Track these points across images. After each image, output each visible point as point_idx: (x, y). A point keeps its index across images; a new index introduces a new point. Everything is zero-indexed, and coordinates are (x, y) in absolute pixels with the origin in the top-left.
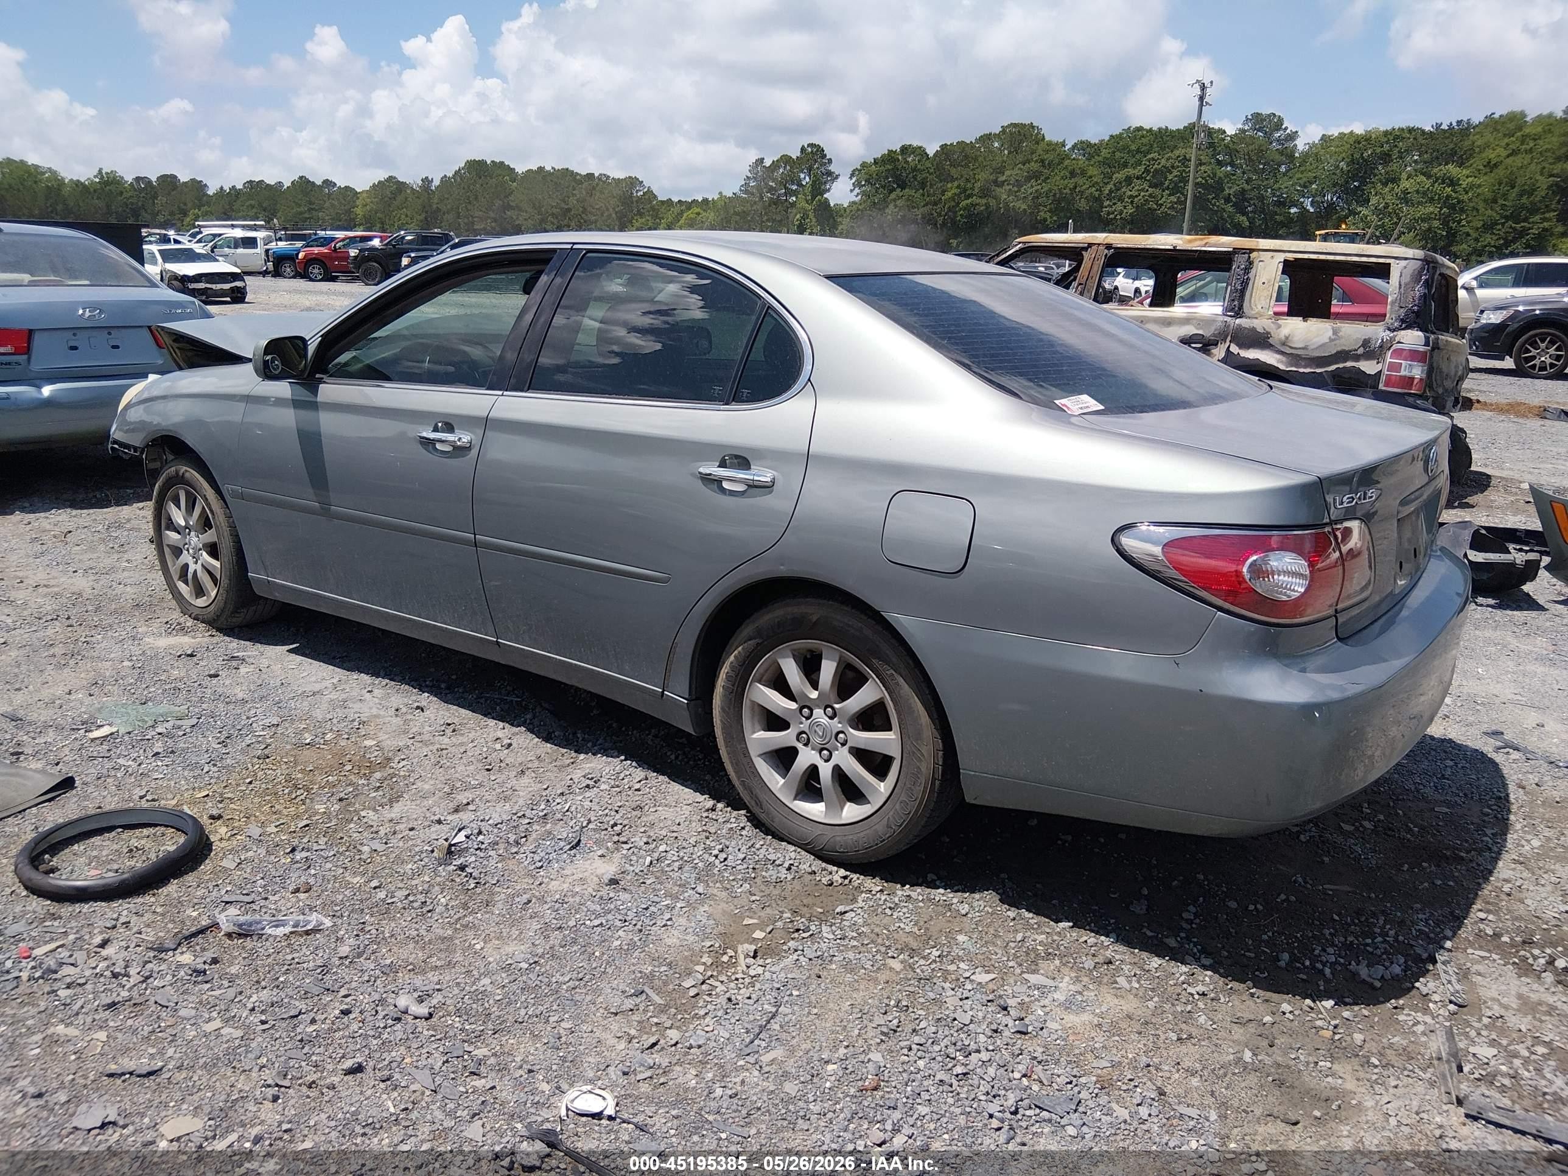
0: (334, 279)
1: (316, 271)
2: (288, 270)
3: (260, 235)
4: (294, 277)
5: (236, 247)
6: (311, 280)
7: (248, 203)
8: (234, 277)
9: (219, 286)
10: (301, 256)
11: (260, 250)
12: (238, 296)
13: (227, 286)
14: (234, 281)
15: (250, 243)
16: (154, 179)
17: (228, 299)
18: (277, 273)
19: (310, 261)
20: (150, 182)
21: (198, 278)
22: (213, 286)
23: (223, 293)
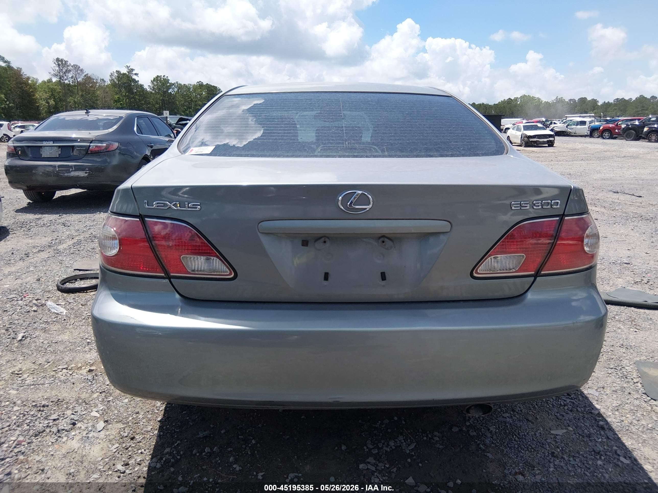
0: (615, 138)
1: (606, 134)
2: (596, 134)
3: (587, 120)
4: (598, 137)
5: (577, 125)
6: (604, 139)
7: (614, 108)
8: (550, 136)
9: (542, 140)
10: (601, 128)
11: (586, 126)
12: (551, 144)
13: (546, 140)
14: (550, 138)
15: (583, 123)
16: (577, 100)
17: (547, 145)
18: (591, 136)
19: (605, 130)
20: (575, 100)
21: (534, 137)
22: (540, 140)
23: (544, 143)
